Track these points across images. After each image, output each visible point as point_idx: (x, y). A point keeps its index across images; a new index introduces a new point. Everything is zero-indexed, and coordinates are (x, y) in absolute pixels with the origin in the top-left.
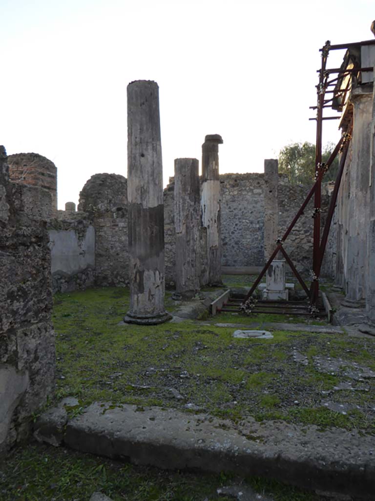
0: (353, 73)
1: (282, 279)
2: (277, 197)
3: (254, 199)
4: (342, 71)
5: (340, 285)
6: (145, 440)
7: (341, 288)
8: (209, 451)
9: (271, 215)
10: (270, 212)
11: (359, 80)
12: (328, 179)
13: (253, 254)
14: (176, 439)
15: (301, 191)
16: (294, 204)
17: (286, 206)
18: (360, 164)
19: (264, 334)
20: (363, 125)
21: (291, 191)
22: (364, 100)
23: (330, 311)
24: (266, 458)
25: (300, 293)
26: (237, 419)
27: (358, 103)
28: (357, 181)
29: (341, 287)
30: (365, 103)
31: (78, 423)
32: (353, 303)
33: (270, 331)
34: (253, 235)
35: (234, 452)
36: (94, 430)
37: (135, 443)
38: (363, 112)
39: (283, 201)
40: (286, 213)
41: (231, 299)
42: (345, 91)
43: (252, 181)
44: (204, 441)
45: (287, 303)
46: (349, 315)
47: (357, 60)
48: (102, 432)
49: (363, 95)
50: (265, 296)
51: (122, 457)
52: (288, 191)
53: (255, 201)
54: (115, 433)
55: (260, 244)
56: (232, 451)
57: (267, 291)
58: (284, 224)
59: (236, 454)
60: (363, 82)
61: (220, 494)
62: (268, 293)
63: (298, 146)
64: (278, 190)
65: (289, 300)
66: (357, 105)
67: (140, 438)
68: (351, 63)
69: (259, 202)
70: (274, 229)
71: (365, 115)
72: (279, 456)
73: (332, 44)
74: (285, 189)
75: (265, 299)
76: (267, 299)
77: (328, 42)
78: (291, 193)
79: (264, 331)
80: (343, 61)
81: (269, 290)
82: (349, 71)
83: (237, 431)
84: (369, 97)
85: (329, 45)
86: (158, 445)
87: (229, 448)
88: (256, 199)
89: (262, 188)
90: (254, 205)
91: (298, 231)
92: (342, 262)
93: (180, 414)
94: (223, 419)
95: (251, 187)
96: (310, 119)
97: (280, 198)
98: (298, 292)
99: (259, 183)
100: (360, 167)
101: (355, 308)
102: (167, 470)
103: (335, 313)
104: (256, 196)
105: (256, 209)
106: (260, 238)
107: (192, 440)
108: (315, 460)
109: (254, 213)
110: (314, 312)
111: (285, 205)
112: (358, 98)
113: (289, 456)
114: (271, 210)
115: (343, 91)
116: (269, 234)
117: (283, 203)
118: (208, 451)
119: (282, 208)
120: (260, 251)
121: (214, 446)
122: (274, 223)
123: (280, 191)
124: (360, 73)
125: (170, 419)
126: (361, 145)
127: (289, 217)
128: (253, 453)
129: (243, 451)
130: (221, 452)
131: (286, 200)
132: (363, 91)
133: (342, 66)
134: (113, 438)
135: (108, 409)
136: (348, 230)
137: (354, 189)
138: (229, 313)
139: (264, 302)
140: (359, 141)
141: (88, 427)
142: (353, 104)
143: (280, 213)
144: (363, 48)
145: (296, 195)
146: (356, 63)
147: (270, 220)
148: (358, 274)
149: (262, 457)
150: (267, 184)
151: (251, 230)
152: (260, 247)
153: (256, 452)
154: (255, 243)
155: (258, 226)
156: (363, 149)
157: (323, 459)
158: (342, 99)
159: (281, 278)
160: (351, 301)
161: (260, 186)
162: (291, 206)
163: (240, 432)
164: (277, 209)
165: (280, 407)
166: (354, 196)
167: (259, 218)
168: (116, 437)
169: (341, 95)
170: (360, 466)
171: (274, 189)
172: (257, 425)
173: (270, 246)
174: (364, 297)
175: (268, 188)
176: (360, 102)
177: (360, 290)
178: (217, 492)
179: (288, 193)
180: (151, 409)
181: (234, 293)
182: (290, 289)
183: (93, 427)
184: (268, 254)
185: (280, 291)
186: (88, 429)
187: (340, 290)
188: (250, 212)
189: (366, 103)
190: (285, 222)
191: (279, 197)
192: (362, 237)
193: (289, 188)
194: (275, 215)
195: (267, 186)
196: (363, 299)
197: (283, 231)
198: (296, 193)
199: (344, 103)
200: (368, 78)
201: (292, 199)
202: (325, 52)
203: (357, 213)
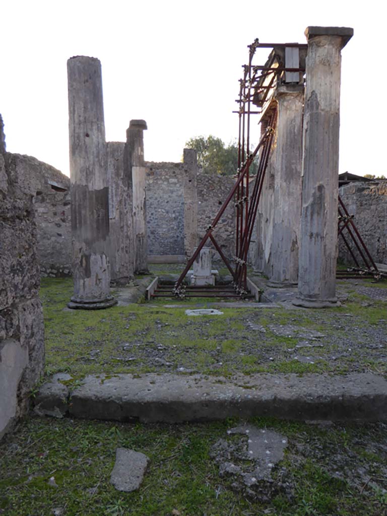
0: (277, 72)
1: (209, 265)
2: (197, 186)
3: (170, 188)
4: (266, 69)
5: (261, 269)
6: (155, 400)
7: (261, 273)
8: (216, 401)
9: (191, 205)
10: (190, 201)
11: (284, 79)
12: (232, 172)
13: (169, 243)
14: (182, 395)
15: (219, 181)
16: (212, 194)
17: (205, 196)
18: (284, 157)
19: (212, 312)
20: (287, 121)
21: (210, 181)
22: (288, 98)
23: (259, 292)
24: (265, 400)
25: (224, 278)
26: (229, 376)
27: (282, 100)
28: (282, 172)
29: (261, 271)
30: (288, 101)
31: (83, 393)
32: (278, 283)
33: (217, 309)
34: (169, 224)
35: (238, 399)
36: (101, 397)
37: (145, 403)
38: (287, 109)
39: (202, 191)
40: (205, 202)
41: (160, 286)
42: (268, 88)
43: (167, 170)
44: (208, 394)
45: (214, 287)
46: (278, 294)
47: (281, 60)
48: (109, 398)
49: (287, 93)
50: (193, 282)
51: (131, 418)
52: (207, 181)
53: (170, 190)
54: (123, 397)
55: (176, 233)
56: (236, 398)
57: (195, 277)
58: (203, 213)
59: (240, 401)
60: (287, 81)
61: (230, 434)
62: (195, 279)
63: (203, 138)
64: (198, 180)
65: (215, 285)
66: (281, 102)
67: (148, 398)
68: (276, 62)
69: (175, 191)
70: (193, 218)
71: (288, 112)
72: (275, 398)
73: (260, 42)
74: (204, 180)
75: (193, 285)
76: (195, 285)
77: (257, 40)
78: (209, 183)
79: (212, 310)
80: (268, 59)
81: (196, 276)
82: (273, 69)
83: (232, 384)
84: (292, 96)
85: (258, 43)
86: (167, 402)
87: (232, 396)
88: (172, 189)
89: (177, 178)
90: (170, 194)
92: (262, 248)
93: (176, 377)
94: (217, 376)
95: (166, 176)
96: (233, 112)
97: (199, 188)
98: (223, 277)
99: (174, 173)
100: (284, 161)
101: (280, 288)
102: (176, 424)
103: (263, 294)
104: (172, 185)
105: (172, 199)
106: (175, 227)
107: (198, 394)
108: (304, 397)
109: (170, 203)
110: (243, 294)
111: (204, 195)
112: (283, 95)
113: (284, 396)
114: (190, 199)
115: (265, 87)
116: (188, 223)
117: (203, 193)
118: (214, 401)
119: (201, 198)
120: (176, 240)
121: (219, 397)
122: (193, 212)
123: (200, 181)
124: (284, 73)
125: (169, 381)
126: (285, 140)
127: (207, 206)
128: (254, 398)
129: (245, 397)
130: (226, 401)
132: (288, 90)
133: (267, 64)
134: (122, 401)
135: (104, 380)
136: (268, 218)
137: (279, 179)
138: (162, 298)
139: (192, 288)
140: (283, 136)
141: (95, 395)
142: (277, 101)
143: (200, 203)
144: (287, 49)
145: (215, 185)
146: (281, 62)
147: (189, 209)
148: (281, 257)
149: (262, 400)
150: (186, 173)
151: (167, 219)
152: (176, 236)
153: (256, 397)
154: (172, 233)
155: (174, 216)
156: (287, 143)
157: (310, 395)
158: (263, 95)
159: (207, 264)
160: (277, 282)
161: (175, 176)
162: (210, 195)
163: (236, 385)
164: (197, 198)
165: (259, 364)
166: (279, 186)
167: (175, 207)
168: (124, 400)
169: (262, 91)
170: (339, 397)
171: (193, 178)
172: (247, 378)
173: (190, 235)
174: (287, 278)
175: (187, 178)
176: (285, 100)
177: (284, 272)
178: (227, 433)
179: (207, 183)
180: (147, 376)
181: (162, 280)
182: (215, 275)
183: (99, 395)
184: (188, 243)
185: (207, 276)
186: (94, 397)
187: (260, 274)
188: (166, 201)
189: (290, 101)
190: (204, 211)
191: (198, 186)
192: (286, 223)
193: (208, 178)
194: (195, 204)
195: (187, 176)
196: (287, 280)
197: (202, 220)
198: (214, 183)
199: (266, 99)
200: (291, 78)
201: (210, 189)
202: (253, 48)
203: (281, 202)
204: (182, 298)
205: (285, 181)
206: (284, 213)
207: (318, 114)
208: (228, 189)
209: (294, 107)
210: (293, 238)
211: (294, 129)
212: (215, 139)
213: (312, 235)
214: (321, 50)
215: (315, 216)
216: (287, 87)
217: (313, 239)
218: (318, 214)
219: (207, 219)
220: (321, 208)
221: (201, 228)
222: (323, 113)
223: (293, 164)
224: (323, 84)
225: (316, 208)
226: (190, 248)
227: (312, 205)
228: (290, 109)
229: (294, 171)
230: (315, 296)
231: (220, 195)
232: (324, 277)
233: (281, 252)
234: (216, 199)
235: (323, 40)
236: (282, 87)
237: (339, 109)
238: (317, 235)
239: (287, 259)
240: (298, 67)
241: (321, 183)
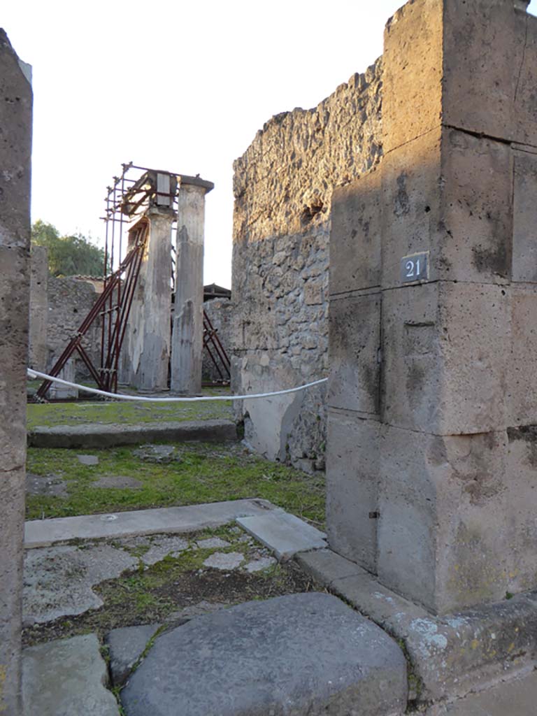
0: (149, 193)
1: (72, 377)
2: (47, 290)
9: (39, 311)
10: (38, 306)
11: (155, 201)
15: (75, 286)
16: (66, 300)
17: (57, 302)
18: (156, 272)
21: (64, 286)
22: (159, 219)
26: (135, 423)
27: (154, 220)
28: (153, 285)
30: (160, 221)
37: (86, 435)
38: (158, 228)
39: (53, 296)
40: (57, 309)
42: (139, 203)
47: (153, 184)
48: (61, 433)
49: (159, 214)
50: (54, 394)
52: (61, 285)
54: (70, 433)
56: (143, 430)
58: (55, 321)
60: (159, 203)
64: (48, 283)
65: (79, 397)
66: (153, 222)
68: (148, 184)
70: (42, 326)
71: (159, 231)
72: (167, 429)
73: (135, 164)
74: (57, 283)
75: (54, 398)
76: (56, 397)
77: (131, 163)
78: (63, 288)
80: (141, 178)
81: (57, 388)
83: (139, 426)
84: (163, 217)
85: (132, 165)
86: (100, 434)
91: (71, 330)
92: (129, 360)
93: (99, 425)
94: (127, 424)
96: (101, 218)
97: (50, 292)
100: (155, 276)
107: (118, 430)
111: (55, 300)
112: (156, 216)
117: (54, 298)
118: (130, 433)
119: (52, 303)
121: (132, 430)
122: (42, 319)
123: (51, 284)
124: (156, 196)
125: (96, 426)
127: (60, 314)
129: (149, 430)
130: (137, 432)
131: (58, 295)
132: (159, 211)
133: (139, 181)
136: (137, 328)
137: (150, 292)
140: (155, 252)
142: (149, 219)
143: (50, 309)
145: (70, 290)
146: (153, 186)
147: (37, 316)
148: (153, 365)
149: (159, 430)
150: (34, 274)
156: (158, 260)
158: (132, 208)
159: (70, 377)
162: (63, 302)
164: (47, 304)
165: (153, 419)
166: (151, 298)
170: (202, 428)
171: (43, 280)
172: (147, 424)
173: (37, 346)
174: (157, 385)
175: (35, 279)
176: (156, 220)
177: (155, 379)
178: (140, 448)
179: (60, 288)
180: (79, 425)
185: (70, 388)
187: (127, 386)
189: (162, 222)
190: (56, 319)
191: (49, 290)
192: (157, 333)
193: (61, 282)
194: (44, 311)
195: (35, 277)
196: (158, 387)
197: (53, 330)
198: (69, 288)
199: (136, 212)
200: (162, 201)
201: (64, 294)
202: (126, 168)
203: (152, 313)
205: (157, 294)
206: (155, 323)
207: (188, 245)
208: (86, 296)
209: (165, 227)
210: (164, 347)
211: (165, 246)
213: (182, 342)
214: (190, 195)
215: (185, 326)
216: (159, 209)
217: (184, 345)
218: (188, 324)
219: (59, 328)
220: (189, 320)
221: (52, 338)
222: (191, 244)
223: (163, 278)
224: (191, 222)
225: (186, 319)
226: (37, 362)
227: (184, 316)
228: (162, 229)
229: (165, 286)
230: (185, 391)
231: (75, 302)
232: (193, 376)
233: (152, 361)
234: (71, 306)
235: (192, 188)
236: (154, 209)
237: (203, 242)
238: (187, 341)
239: (157, 366)
240: (168, 192)
241: (190, 299)
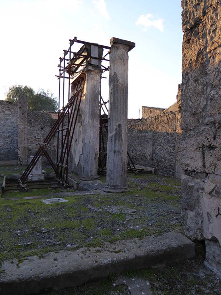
0: (86, 57)
1: (41, 168)
2: (27, 118)
3: (5, 117)
4: (77, 55)
5: (71, 169)
6: (63, 273)
7: (72, 171)
8: (103, 265)
9: (23, 129)
10: (22, 126)
11: (90, 62)
13: (4, 153)
14: (81, 266)
15: (42, 115)
16: (37, 123)
17: (32, 124)
18: (91, 105)
19: (59, 200)
20: (92, 86)
21: (36, 115)
22: (93, 73)
23: (77, 183)
24: (131, 259)
25: (50, 175)
26: (101, 246)
27: (89, 74)
28: (89, 114)
29: (72, 170)
30: (93, 74)
31: (8, 278)
32: (87, 178)
33: (62, 198)
34: (4, 140)
36: (23, 279)
37: (57, 277)
38: (92, 79)
39: (31, 121)
40: (33, 128)
41: (7, 182)
42: (79, 66)
43: (4, 106)
44: (96, 262)
45: (44, 182)
46: (90, 185)
47: (89, 52)
48: (30, 278)
49: (92, 70)
50: (30, 179)
51: (46, 289)
52: (34, 115)
53: (6, 118)
54: (40, 276)
55: (9, 146)
56: (114, 261)
57: (31, 175)
58: (32, 134)
59: (117, 262)
60: (92, 64)
61: (116, 286)
62: (32, 176)
63: (21, 87)
64: (28, 114)
65: (45, 180)
66: (88, 75)
67: (58, 273)
68: (86, 52)
69: (9, 119)
70: (25, 137)
71: (93, 81)
72: (136, 256)
73: (78, 39)
74: (32, 114)
75: (30, 181)
76: (31, 180)
78: (35, 116)
79: (58, 198)
80: (80, 49)
81: (32, 175)
82: (83, 55)
83: (106, 251)
84: (95, 72)
85: (76, 40)
86: (72, 273)
87: (112, 260)
88: (7, 118)
89: (11, 111)
90: (5, 121)
91: (40, 139)
93: (69, 252)
94: (95, 248)
95: (3, 110)
96: (56, 76)
97: (29, 118)
98: (49, 175)
99: (8, 107)
100: (90, 108)
101: (89, 181)
102: (78, 286)
103: (80, 185)
104: (7, 115)
105: (6, 124)
106: (9, 142)
107: (90, 263)
108: (150, 253)
109: (6, 126)
110: (66, 185)
111: (32, 123)
112: (90, 71)
113: (140, 254)
114: (23, 125)
115: (76, 65)
116: (21, 141)
117: (31, 122)
118: (101, 266)
119: (30, 125)
120: (9, 151)
121: (104, 262)
122: (25, 133)
124: (90, 59)
125: (66, 256)
126: (91, 96)
127: (34, 130)
128: (125, 259)
129: (119, 259)
130: (109, 264)
131: (33, 120)
132: (93, 69)
133: (79, 52)
134: (39, 279)
135: (19, 264)
136: (77, 139)
137: (88, 118)
138: (12, 191)
139: (29, 182)
140: (90, 94)
141: (18, 278)
142: (86, 74)
143: (29, 128)
144: (92, 46)
145: (39, 118)
146: (89, 53)
147: (22, 131)
148: (89, 163)
149: (129, 259)
150: (20, 109)
151: (3, 137)
152: (9, 148)
153: (125, 258)
154: (6, 146)
155: (8, 135)
156: (92, 98)
157: (152, 251)
158: (74, 69)
159: (40, 167)
160: (86, 177)
161: (9, 110)
162: (36, 124)
163: (109, 251)
164: (27, 125)
165: (113, 234)
166: (88, 122)
167: (9, 130)
168: (41, 278)
169: (74, 67)
170: (167, 249)
171: (25, 112)
172: (114, 246)
173: (22, 148)
174: (92, 175)
176: (91, 74)
177: (91, 171)
178: (113, 286)
179: (34, 116)
180: (48, 255)
181: (8, 178)
182: (43, 173)
183: (21, 277)
184: (21, 153)
185: (39, 175)
186: (18, 280)
187: (72, 172)
188: (3, 125)
189: (94, 75)
190: (32, 133)
191: (28, 117)
192: (92, 143)
193: (35, 113)
194: (26, 129)
195: (21, 111)
196: (92, 176)
197: (31, 139)
198: (39, 116)
199: (77, 71)
200: (94, 62)
201: (36, 120)
202: (72, 42)
203: (89, 131)
204: (27, 190)
205: (91, 119)
206: (91, 137)
207: (118, 86)
208: (47, 120)
209: (96, 79)
210: (96, 152)
211: (96, 91)
212: (29, 88)
213: (115, 152)
214: (119, 51)
215: (117, 141)
216: (93, 67)
217: (116, 154)
218: (119, 140)
219: (34, 138)
220: (120, 137)
221: (30, 143)
222: (120, 85)
223: (95, 110)
224: (120, 69)
225: (117, 137)
226: (22, 156)
227: (116, 134)
228: (94, 80)
229: (96, 114)
230: (117, 186)
231: (42, 124)
232: (122, 175)
233: (89, 160)
234: (40, 126)
235: (120, 46)
236: (90, 67)
237: (127, 84)
238: (118, 151)
239: (92, 164)
240: (98, 57)
241: (120, 123)
